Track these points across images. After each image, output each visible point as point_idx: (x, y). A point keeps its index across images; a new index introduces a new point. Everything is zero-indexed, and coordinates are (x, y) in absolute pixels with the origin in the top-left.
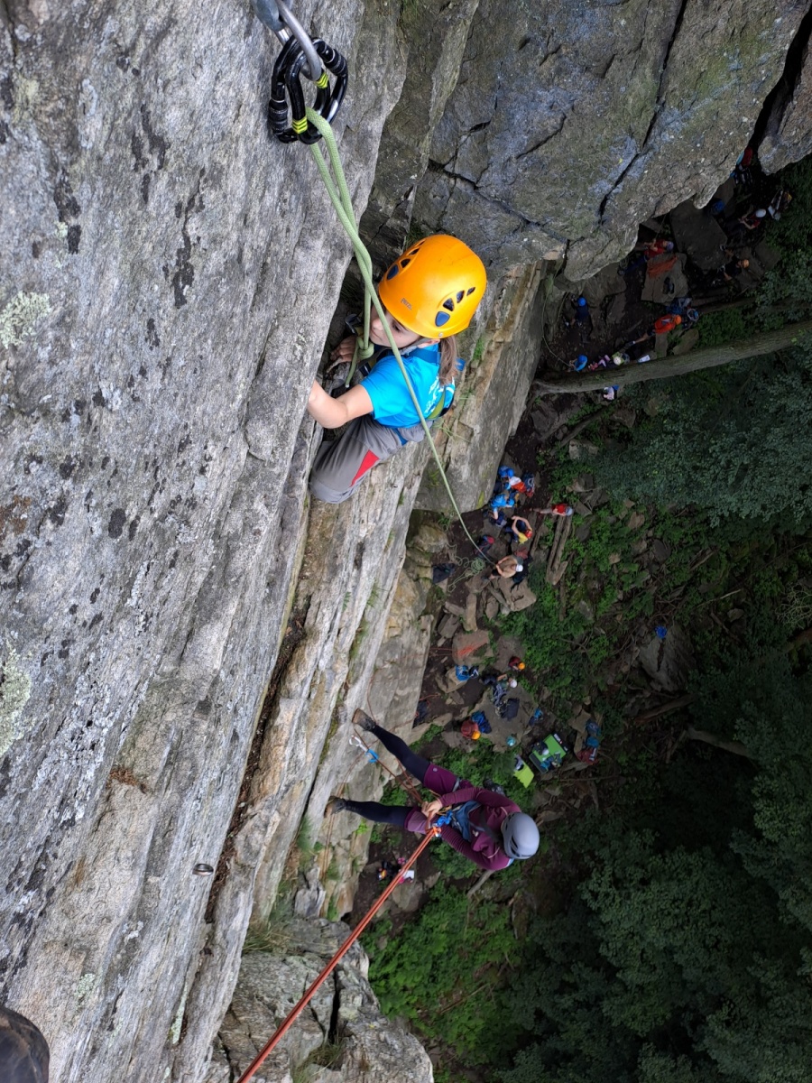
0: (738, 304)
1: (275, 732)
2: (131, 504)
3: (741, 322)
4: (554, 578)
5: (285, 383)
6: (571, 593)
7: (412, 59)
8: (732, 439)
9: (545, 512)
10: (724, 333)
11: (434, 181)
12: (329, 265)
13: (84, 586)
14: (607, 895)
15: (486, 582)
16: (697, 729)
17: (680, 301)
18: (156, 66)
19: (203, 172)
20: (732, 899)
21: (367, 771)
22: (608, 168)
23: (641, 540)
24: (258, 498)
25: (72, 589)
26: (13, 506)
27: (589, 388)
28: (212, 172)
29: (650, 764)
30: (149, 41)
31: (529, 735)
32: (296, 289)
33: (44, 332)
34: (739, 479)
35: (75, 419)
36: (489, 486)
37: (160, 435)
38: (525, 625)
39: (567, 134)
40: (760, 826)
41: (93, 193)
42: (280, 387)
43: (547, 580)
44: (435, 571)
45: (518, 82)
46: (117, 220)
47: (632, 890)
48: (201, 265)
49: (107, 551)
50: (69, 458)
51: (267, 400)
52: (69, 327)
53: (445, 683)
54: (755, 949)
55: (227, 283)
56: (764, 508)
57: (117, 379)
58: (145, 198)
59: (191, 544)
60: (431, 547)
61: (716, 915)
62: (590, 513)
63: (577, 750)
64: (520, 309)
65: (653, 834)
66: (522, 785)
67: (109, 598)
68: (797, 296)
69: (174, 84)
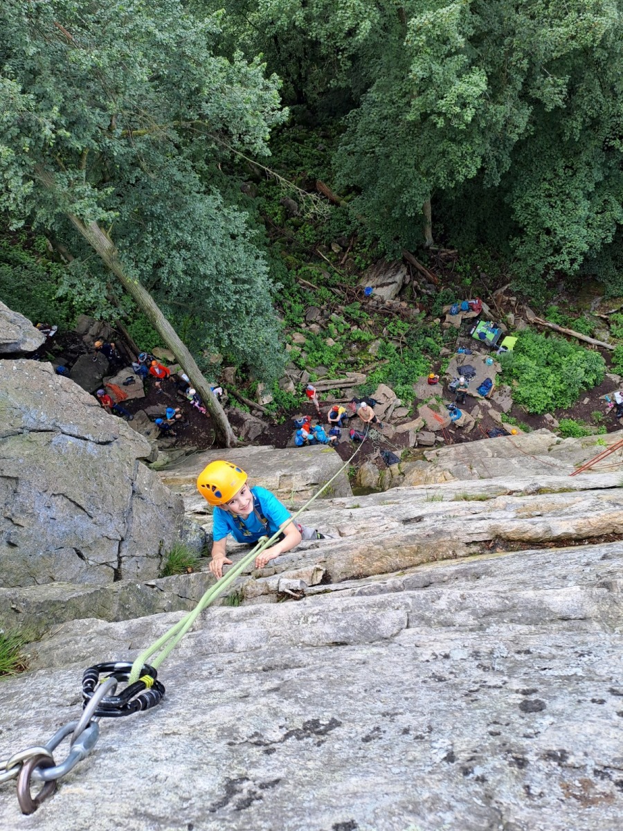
0: (124, 330)
1: (581, 530)
2: (510, 701)
3: (136, 323)
4: (361, 378)
5: (341, 620)
6: (367, 362)
7: (59, 620)
8: (219, 297)
9: (317, 403)
10: (147, 331)
11: (128, 573)
12: (237, 621)
13: (599, 713)
14: (569, 253)
15: (384, 424)
16: (426, 240)
17: (136, 370)
18: (176, 812)
19: (230, 744)
20: (533, 169)
21: (559, 455)
22: (78, 450)
23: (310, 330)
24: (437, 607)
25: (607, 721)
26: (575, 796)
27: (219, 407)
28: (227, 737)
29: (463, 262)
30: (162, 826)
31: (479, 351)
32: (267, 640)
33: (431, 823)
34: (244, 282)
35: (478, 771)
36: (315, 449)
37: (444, 699)
38: (403, 384)
39: (63, 489)
40: (475, 172)
41: (300, 826)
42: (347, 622)
43: (365, 382)
44: (390, 464)
45: (40, 539)
46: (307, 798)
47: (558, 238)
48: (299, 718)
49: (558, 705)
50: (511, 764)
51: (362, 628)
52: (416, 804)
53: (468, 424)
54: (561, 141)
55: (300, 692)
56: (257, 258)
57: (425, 750)
58: (277, 781)
59: (505, 644)
60: (375, 473)
61: (549, 175)
62: (305, 371)
63: (475, 314)
64: (183, 478)
65: (511, 240)
66: (517, 342)
67: (592, 690)
68: (105, 293)
69: (180, 793)
